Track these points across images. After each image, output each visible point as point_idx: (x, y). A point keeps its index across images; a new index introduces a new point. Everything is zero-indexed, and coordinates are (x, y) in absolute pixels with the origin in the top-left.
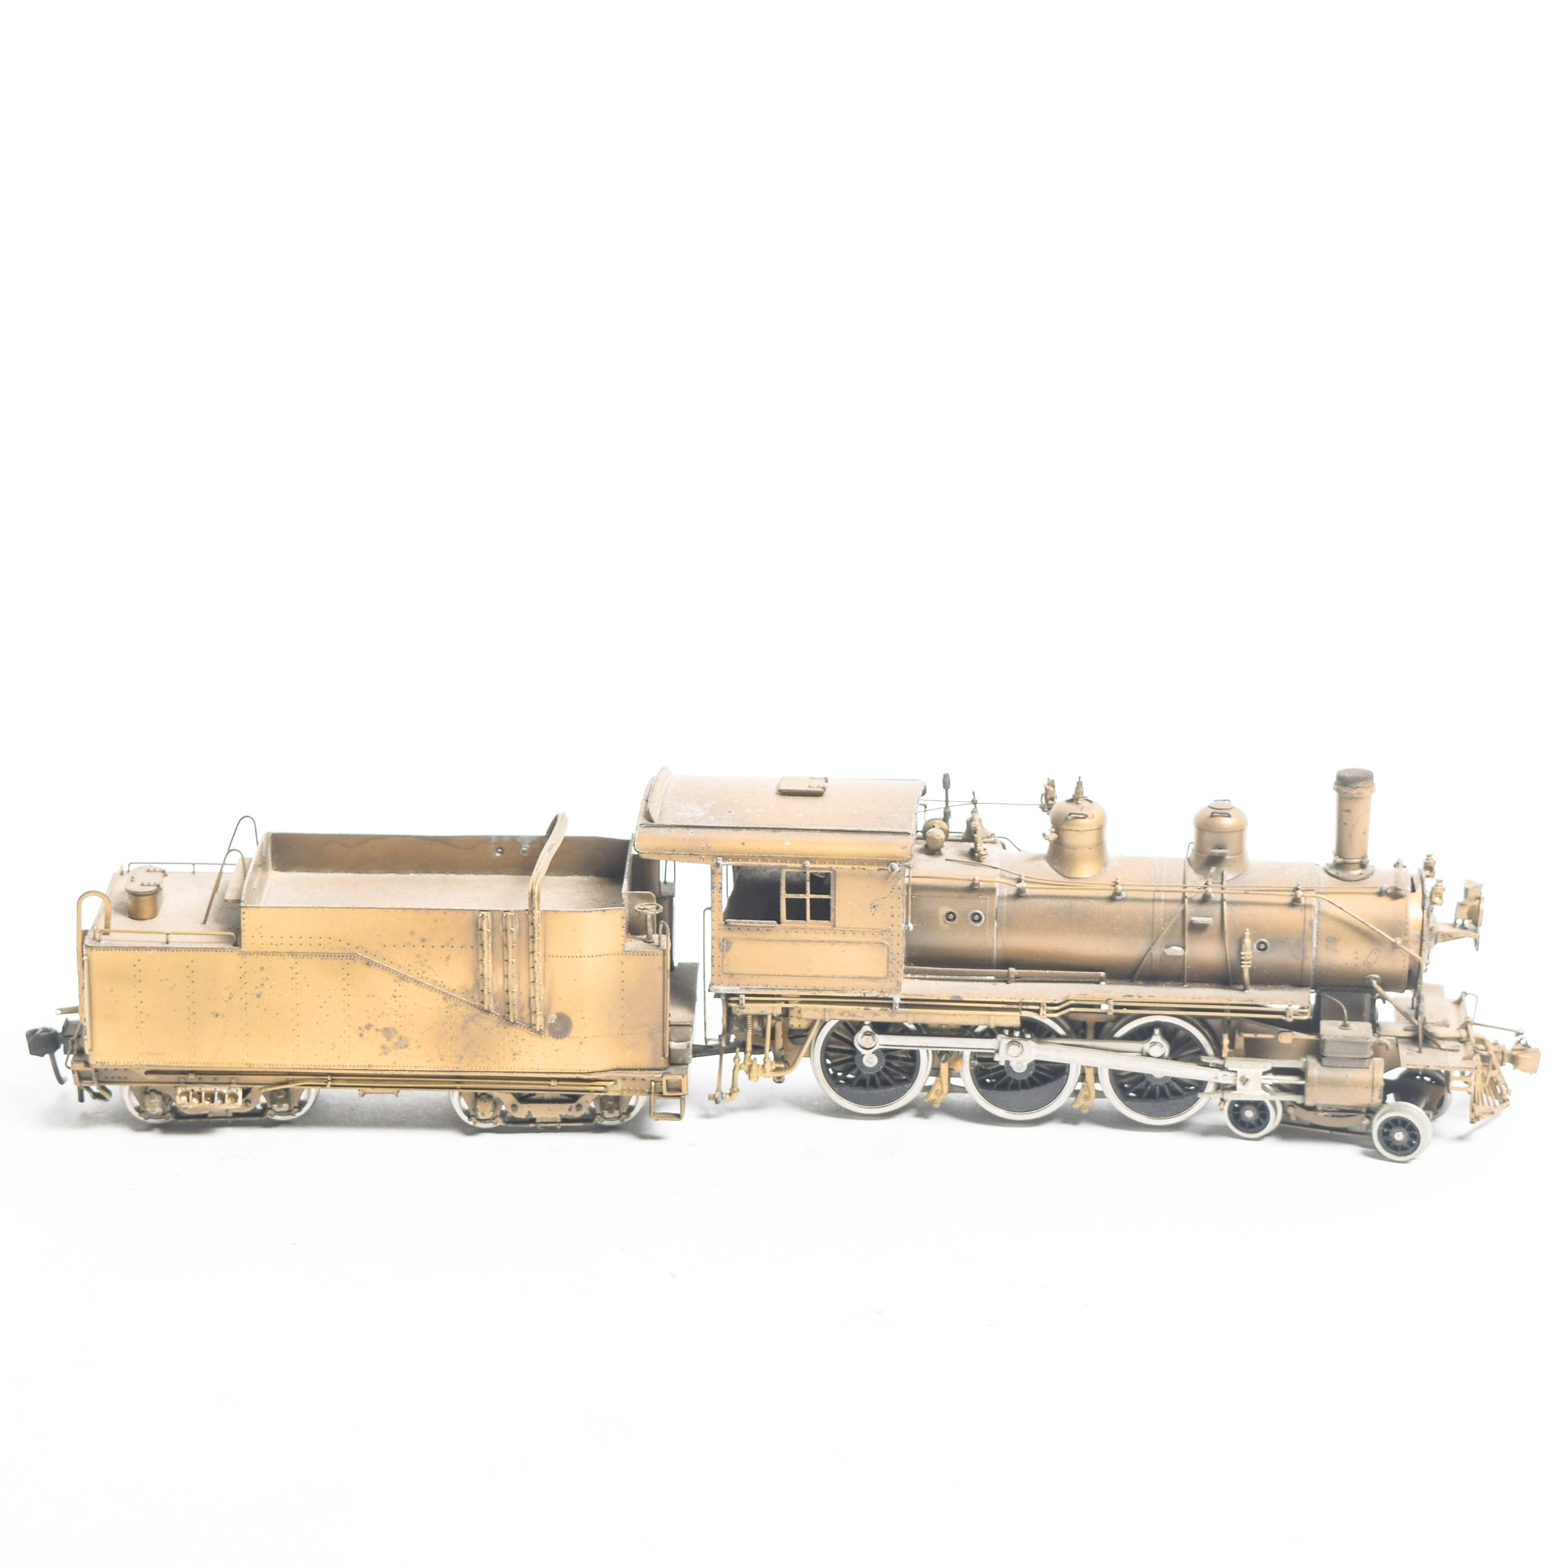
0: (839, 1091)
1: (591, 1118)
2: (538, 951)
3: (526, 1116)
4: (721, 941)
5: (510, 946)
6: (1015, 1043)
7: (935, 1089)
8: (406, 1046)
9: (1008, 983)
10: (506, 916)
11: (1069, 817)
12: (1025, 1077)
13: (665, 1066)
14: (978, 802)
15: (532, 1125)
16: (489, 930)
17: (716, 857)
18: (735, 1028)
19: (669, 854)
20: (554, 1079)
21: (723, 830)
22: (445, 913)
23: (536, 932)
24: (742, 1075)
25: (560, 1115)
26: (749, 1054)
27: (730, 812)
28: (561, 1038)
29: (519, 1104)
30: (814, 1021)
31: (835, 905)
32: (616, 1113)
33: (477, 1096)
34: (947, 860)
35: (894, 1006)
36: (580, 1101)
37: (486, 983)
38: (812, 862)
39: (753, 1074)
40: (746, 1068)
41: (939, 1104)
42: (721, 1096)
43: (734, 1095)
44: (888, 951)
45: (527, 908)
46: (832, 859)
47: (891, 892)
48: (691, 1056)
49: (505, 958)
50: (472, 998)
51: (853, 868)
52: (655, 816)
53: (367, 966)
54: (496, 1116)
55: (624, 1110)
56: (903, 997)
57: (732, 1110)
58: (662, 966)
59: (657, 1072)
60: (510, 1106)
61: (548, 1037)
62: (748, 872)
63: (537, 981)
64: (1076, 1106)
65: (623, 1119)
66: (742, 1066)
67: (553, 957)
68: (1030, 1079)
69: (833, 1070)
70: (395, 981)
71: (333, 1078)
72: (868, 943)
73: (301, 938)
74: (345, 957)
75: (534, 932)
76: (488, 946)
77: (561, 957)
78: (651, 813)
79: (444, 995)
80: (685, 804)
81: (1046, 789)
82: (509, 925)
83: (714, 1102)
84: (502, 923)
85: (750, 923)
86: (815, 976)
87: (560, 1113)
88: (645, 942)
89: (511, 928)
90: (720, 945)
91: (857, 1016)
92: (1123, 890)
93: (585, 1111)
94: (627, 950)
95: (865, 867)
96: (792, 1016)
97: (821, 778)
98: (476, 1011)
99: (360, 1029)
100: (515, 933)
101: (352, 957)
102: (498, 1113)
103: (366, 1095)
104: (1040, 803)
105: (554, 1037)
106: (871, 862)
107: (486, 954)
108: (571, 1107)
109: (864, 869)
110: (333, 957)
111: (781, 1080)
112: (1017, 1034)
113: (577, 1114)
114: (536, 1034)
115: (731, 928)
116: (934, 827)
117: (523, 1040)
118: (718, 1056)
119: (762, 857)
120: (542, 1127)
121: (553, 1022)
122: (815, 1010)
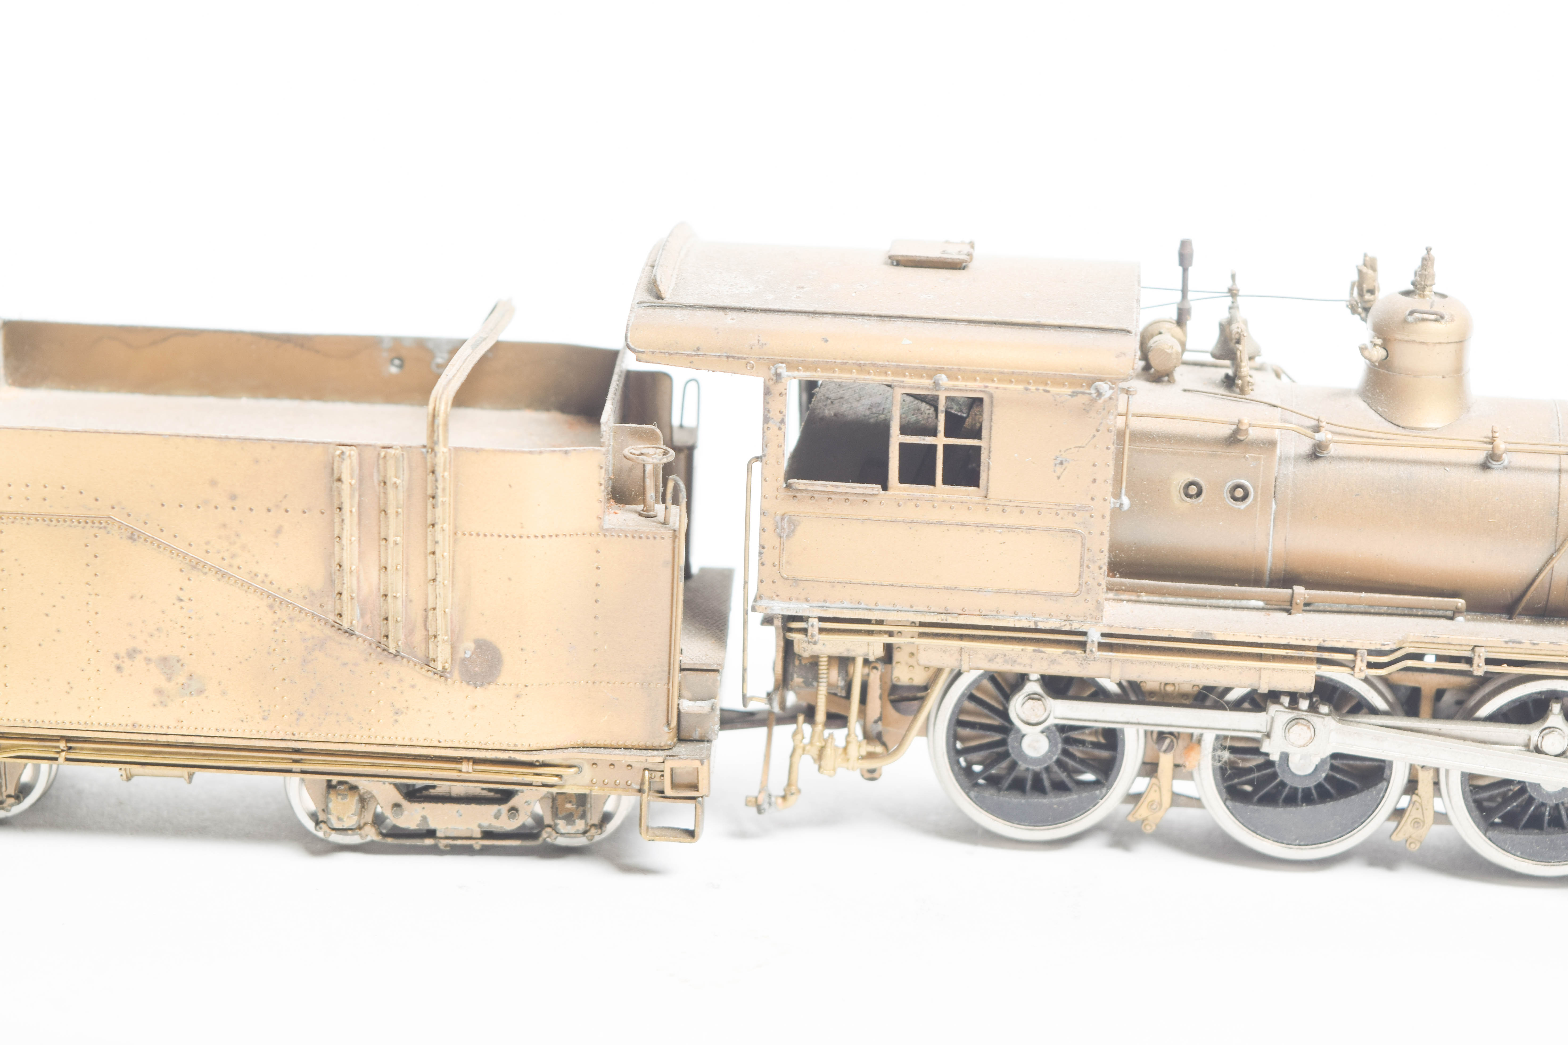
0: (976, 797)
1: (535, 831)
2: (444, 523)
3: (418, 825)
4: (778, 518)
5: (391, 511)
6: (1301, 721)
7: (1149, 799)
8: (201, 692)
9: (1290, 614)
10: (385, 457)
11: (1410, 319)
12: (1311, 784)
13: (669, 742)
14: (1240, 293)
15: (429, 842)
16: (353, 482)
17: (775, 362)
18: (797, 680)
19: (688, 355)
20: (468, 759)
21: (789, 317)
22: (273, 448)
23: (440, 487)
24: (806, 763)
25: (480, 826)
26: (819, 727)
27: (803, 288)
28: (482, 685)
29: (405, 803)
30: (939, 671)
31: (989, 458)
32: (580, 825)
33: (330, 786)
34: (1185, 391)
35: (1088, 646)
36: (514, 802)
37: (346, 579)
38: (951, 376)
39: (828, 761)
40: (815, 751)
41: (1154, 827)
42: (767, 800)
43: (791, 799)
44: (1083, 545)
45: (424, 442)
46: (986, 372)
47: (1094, 436)
48: (717, 726)
49: (383, 535)
50: (321, 606)
51: (1027, 389)
52: (666, 289)
53: (130, 541)
54: (365, 824)
55: (595, 819)
56: (1107, 630)
57: (786, 825)
58: (670, 559)
59: (655, 753)
60: (390, 807)
61: (458, 683)
62: (829, 401)
63: (438, 579)
64: (1398, 838)
65: (593, 836)
66: (808, 748)
67: (471, 535)
68: (1319, 786)
69: (966, 760)
70: (181, 571)
71: (70, 745)
72: (1046, 529)
73: (9, 485)
74: (90, 524)
75: (437, 488)
76: (351, 512)
77: (485, 535)
78: (659, 283)
79: (271, 601)
80: (721, 273)
81: (1360, 272)
82: (391, 472)
83: (754, 810)
84: (379, 471)
85: (832, 486)
86: (946, 588)
87: (479, 822)
88: (640, 515)
89: (395, 480)
90: (777, 527)
91: (1020, 664)
92: (1506, 451)
93: (524, 819)
94: (605, 527)
95: (1048, 388)
96: (898, 662)
97: (962, 243)
98: (329, 631)
99: (117, 657)
100: (400, 488)
101: (102, 523)
102: (368, 817)
103: (134, 779)
104: (1347, 297)
105: (468, 683)
106: (1060, 380)
107: (347, 526)
108: (499, 811)
109: (1048, 391)
110: (68, 523)
111: (875, 775)
112: (1304, 704)
113: (511, 825)
114: (436, 676)
115: (798, 494)
116: (1160, 333)
117: (413, 686)
118: (763, 730)
119: (860, 365)
120: (446, 846)
121: (468, 656)
122: (944, 651)
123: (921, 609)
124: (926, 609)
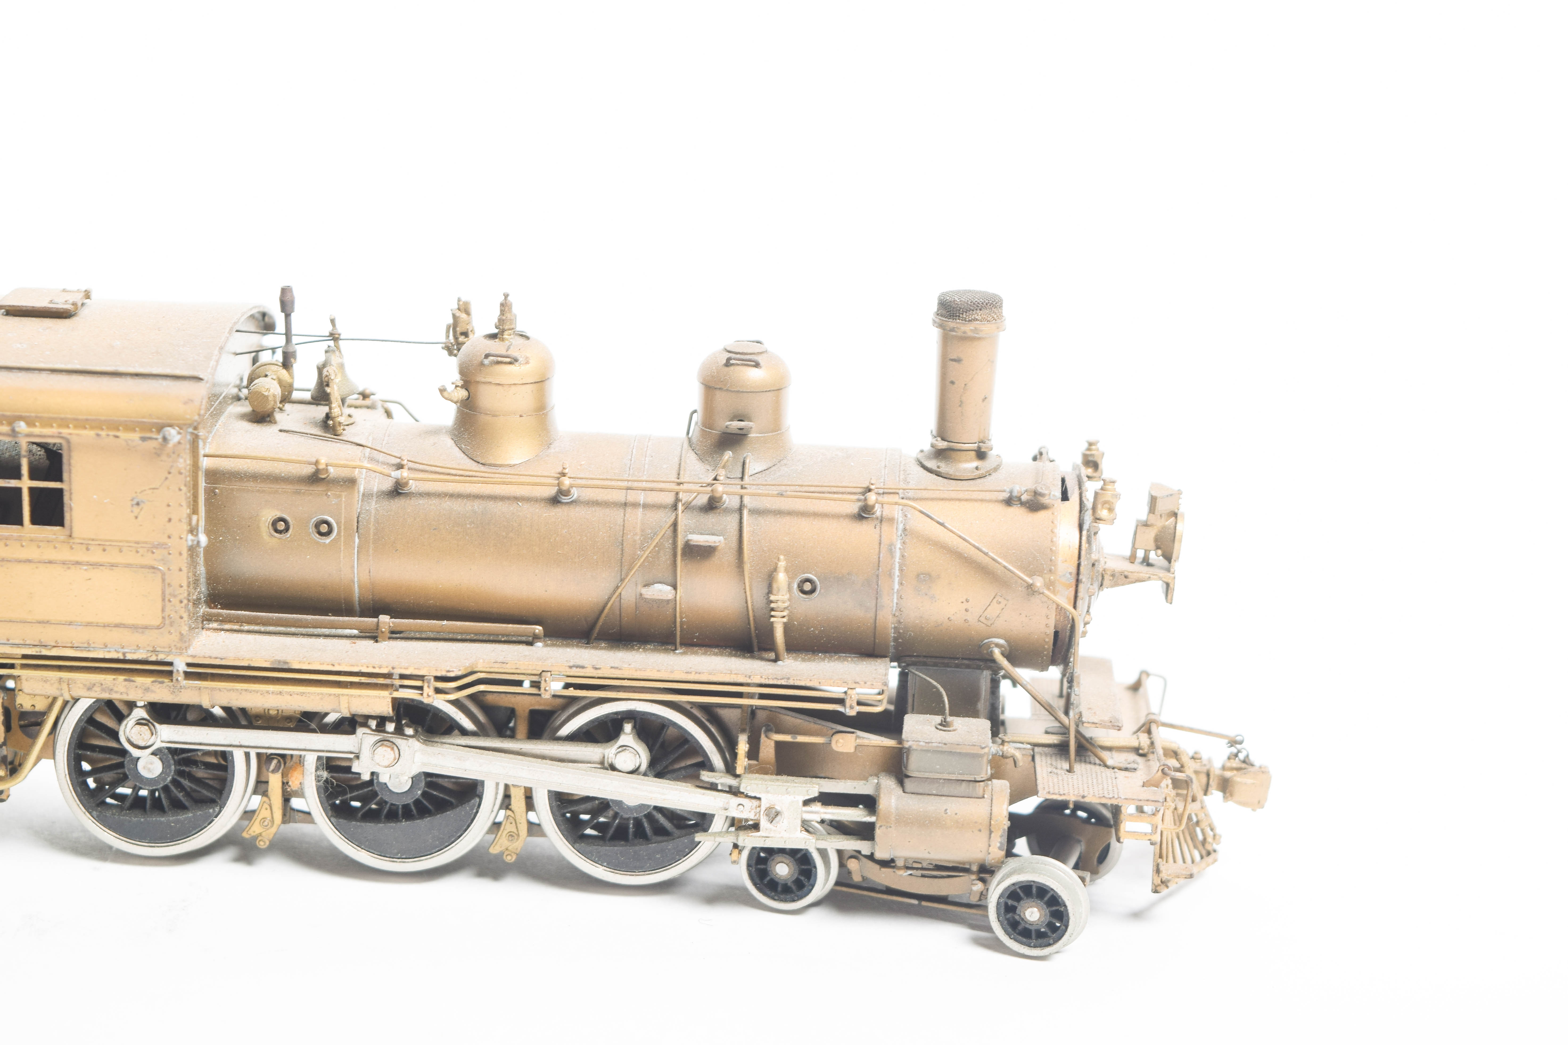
0: (98, 816)
6: (385, 743)
7: (261, 817)
9: (377, 641)
11: (486, 362)
12: (410, 801)
14: (342, 337)
30: (55, 699)
31: (71, 499)
34: (281, 431)
35: (174, 675)
38: (30, 423)
41: (268, 843)
44: (163, 580)
46: (62, 419)
47: (166, 478)
51: (98, 435)
56: (190, 661)
64: (494, 850)
68: (417, 802)
69: (95, 781)
72: (128, 566)
81: (454, 316)
86: (39, 623)
91: (116, 692)
92: (571, 486)
95: (118, 434)
97: (78, 291)
104: (444, 340)
106: (130, 426)
109: (117, 437)
111: (3, 796)
112: (390, 727)
116: (266, 376)
122: (45, 681)
123: (17, 642)
124: (22, 642)
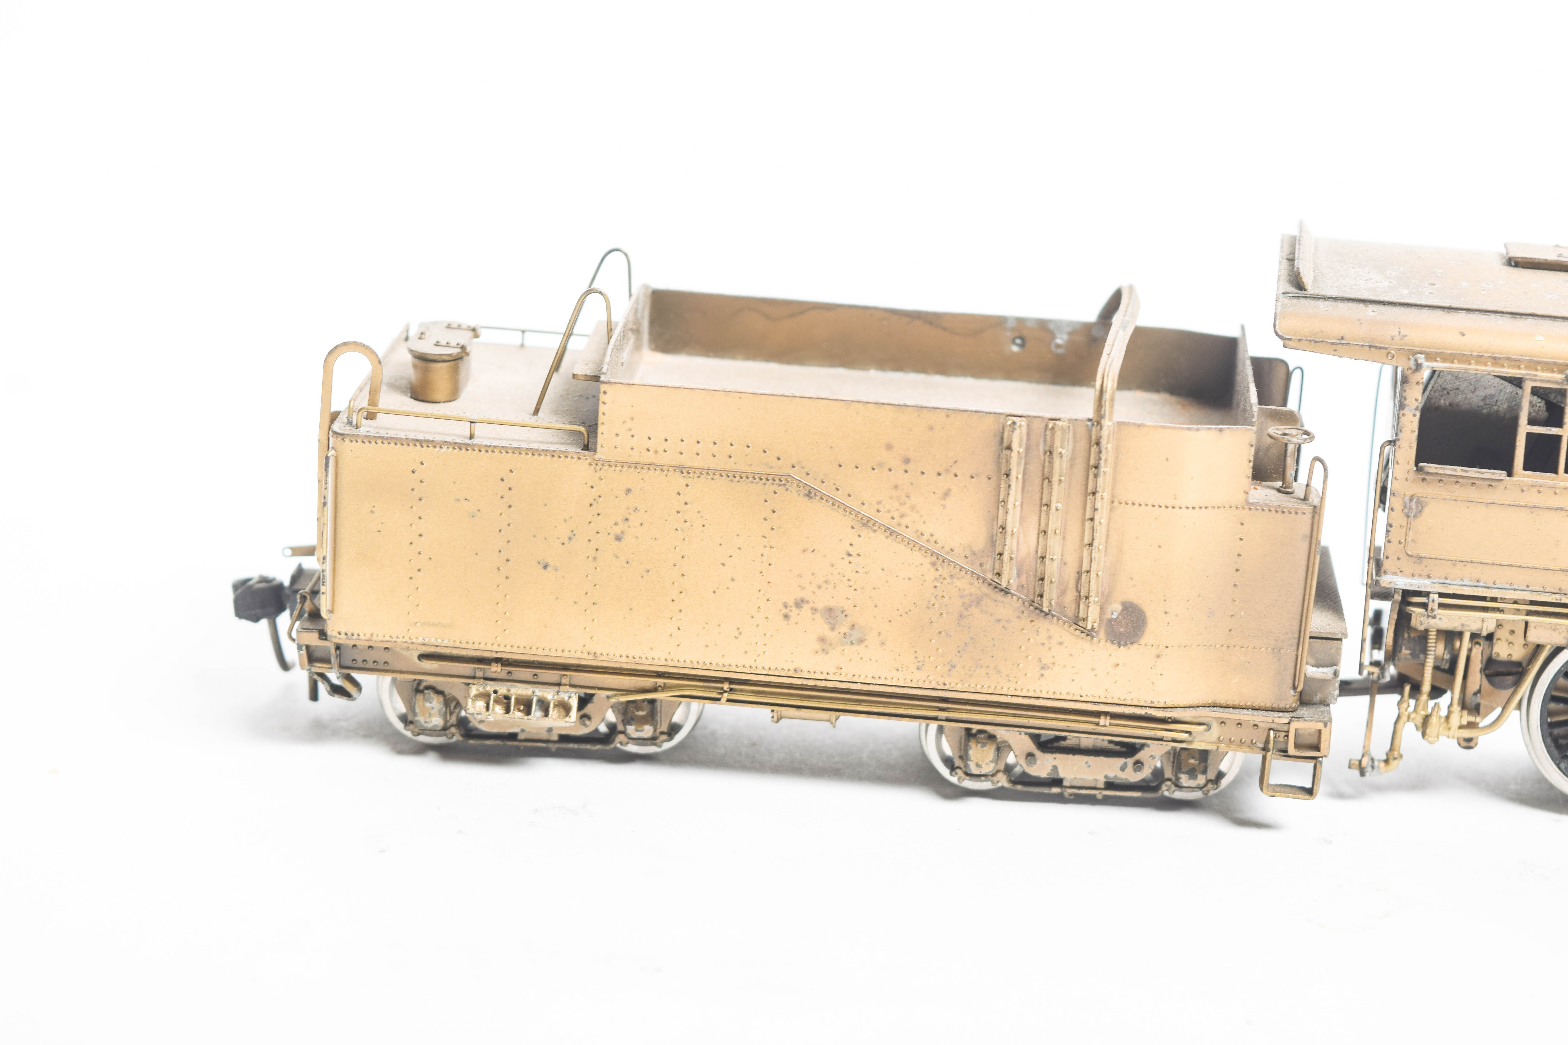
1: (1153, 784)
2: (1103, 492)
3: (1048, 774)
4: (1407, 499)
5: (1055, 479)
8: (861, 641)
10: (1053, 428)
13: (1294, 705)
15: (1055, 790)
16: (1021, 450)
17: (1415, 353)
19: (1333, 343)
20: (1106, 714)
21: (1425, 311)
22: (948, 416)
23: (1103, 458)
24: (1409, 732)
25: (1106, 777)
26: (1424, 697)
27: (1433, 284)
28: (1125, 645)
29: (1038, 753)
32: (1201, 780)
33: (969, 733)
36: (1140, 756)
37: (1008, 542)
39: (1431, 730)
40: (1419, 720)
42: (1370, 763)
43: (1393, 763)
45: (1091, 416)
48: (1337, 692)
49: (1044, 501)
50: (981, 565)
52: (1307, 279)
53: (807, 498)
54: (998, 771)
55: (1211, 775)
58: (1308, 533)
59: (1281, 714)
60: (1024, 756)
61: (1103, 642)
62: (1445, 392)
63: (1095, 544)
65: (1208, 791)
66: (1413, 716)
67: (1127, 504)
70: (853, 528)
71: (732, 686)
73: (698, 442)
74: (771, 481)
75: (1100, 459)
76: (1017, 478)
77: (1140, 505)
78: (1302, 275)
79: (934, 559)
80: (1354, 268)
82: (1057, 443)
83: (1357, 773)
84: (1045, 441)
85: (1462, 470)
86: (1563, 571)
87: (1106, 773)
88: (1279, 491)
89: (1060, 450)
90: (1405, 507)
93: (1146, 773)
94: (1251, 501)
96: (1498, 639)
98: (985, 589)
99: (786, 606)
100: (1065, 458)
101: (782, 481)
102: (1002, 766)
103: (783, 721)
105: (1113, 642)
107: (1012, 492)
108: (1125, 764)
110: (751, 479)
111: (1472, 744)
113: (1133, 777)
114: (1083, 635)
115: (1427, 477)
117: (1061, 644)
118: (1365, 699)
119: (1495, 358)
120: (1071, 795)
121: (1114, 617)
122: (1553, 629)
123: (1537, 589)
